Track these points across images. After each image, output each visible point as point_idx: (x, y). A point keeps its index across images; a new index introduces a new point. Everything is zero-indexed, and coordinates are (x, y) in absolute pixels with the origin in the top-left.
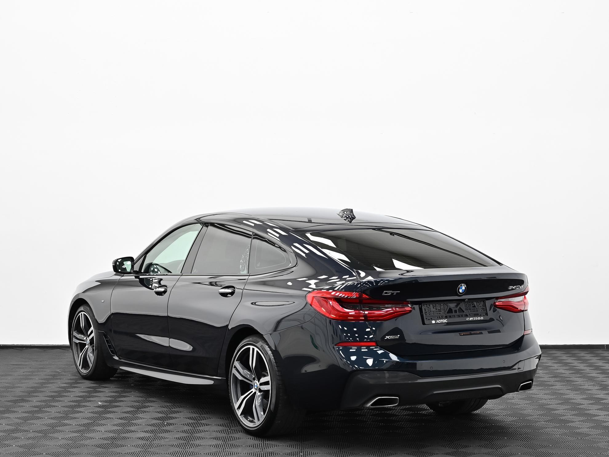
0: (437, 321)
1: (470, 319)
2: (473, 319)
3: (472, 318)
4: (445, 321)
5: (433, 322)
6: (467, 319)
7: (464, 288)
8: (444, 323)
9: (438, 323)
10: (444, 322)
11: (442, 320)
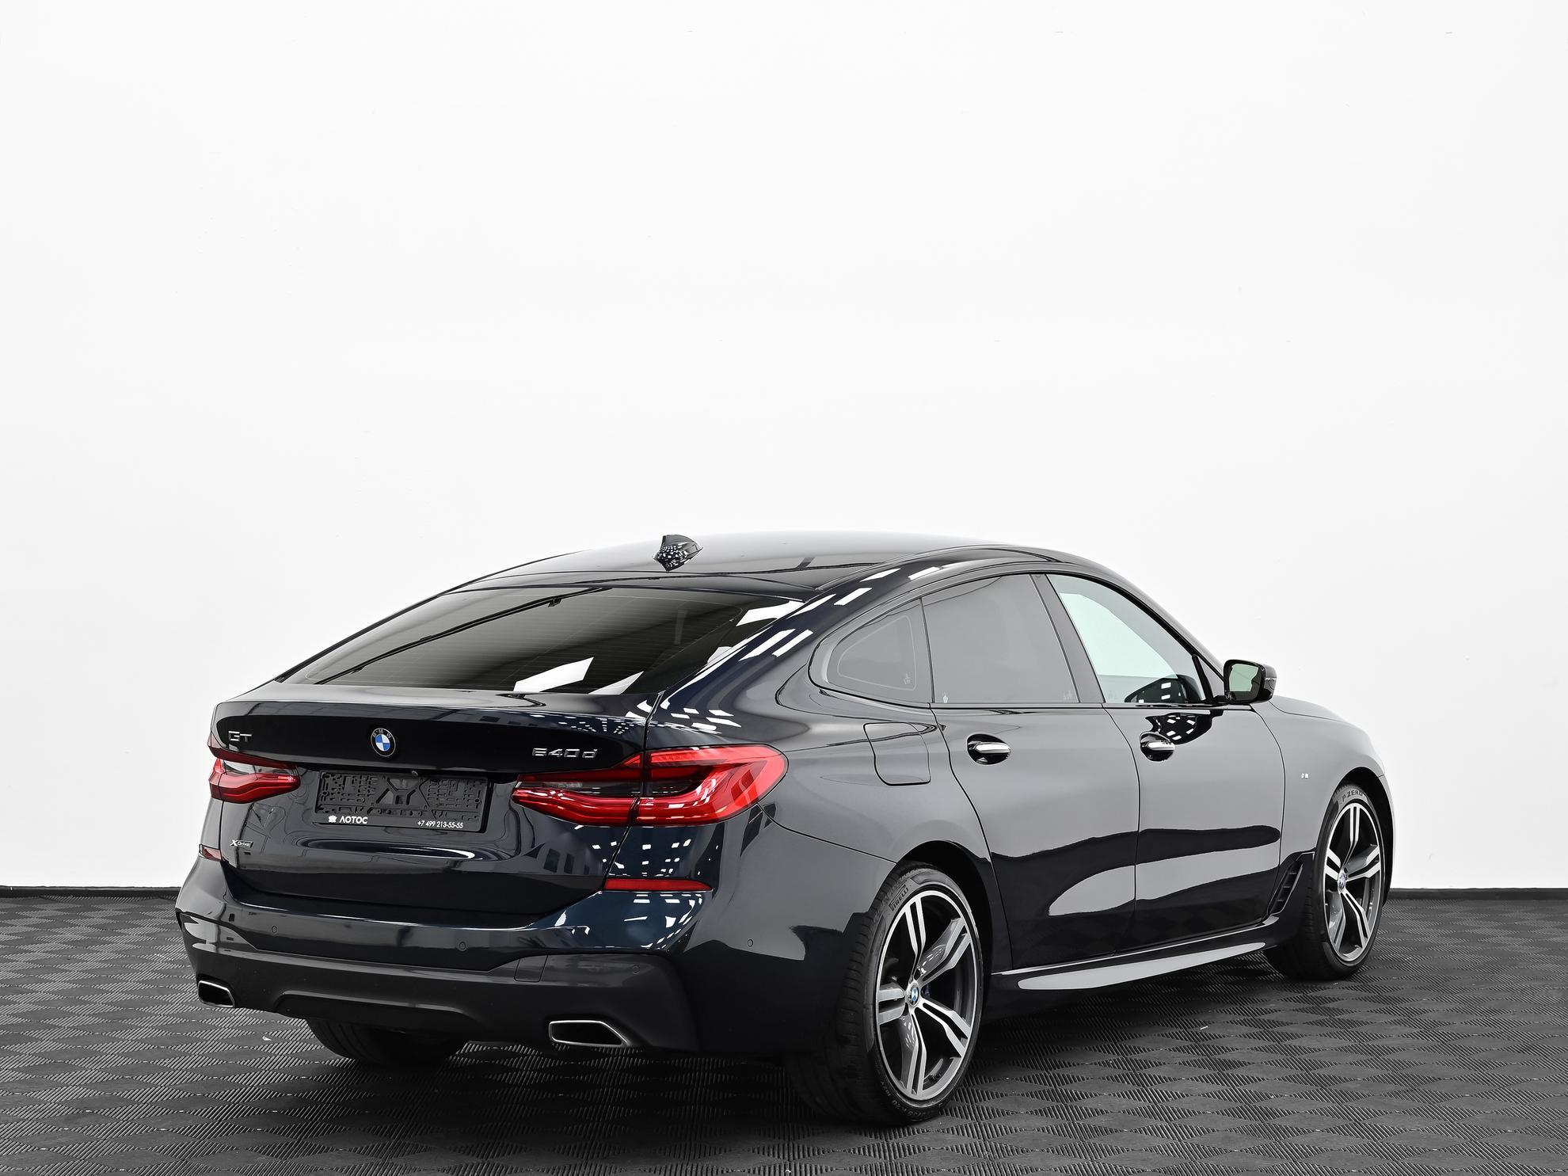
0: (343, 817)
1: (427, 824)
2: (436, 824)
3: (433, 823)
4: (362, 820)
5: (332, 819)
6: (419, 823)
7: (385, 739)
8: (358, 825)
9: (343, 824)
10: (358, 823)
11: (354, 817)
